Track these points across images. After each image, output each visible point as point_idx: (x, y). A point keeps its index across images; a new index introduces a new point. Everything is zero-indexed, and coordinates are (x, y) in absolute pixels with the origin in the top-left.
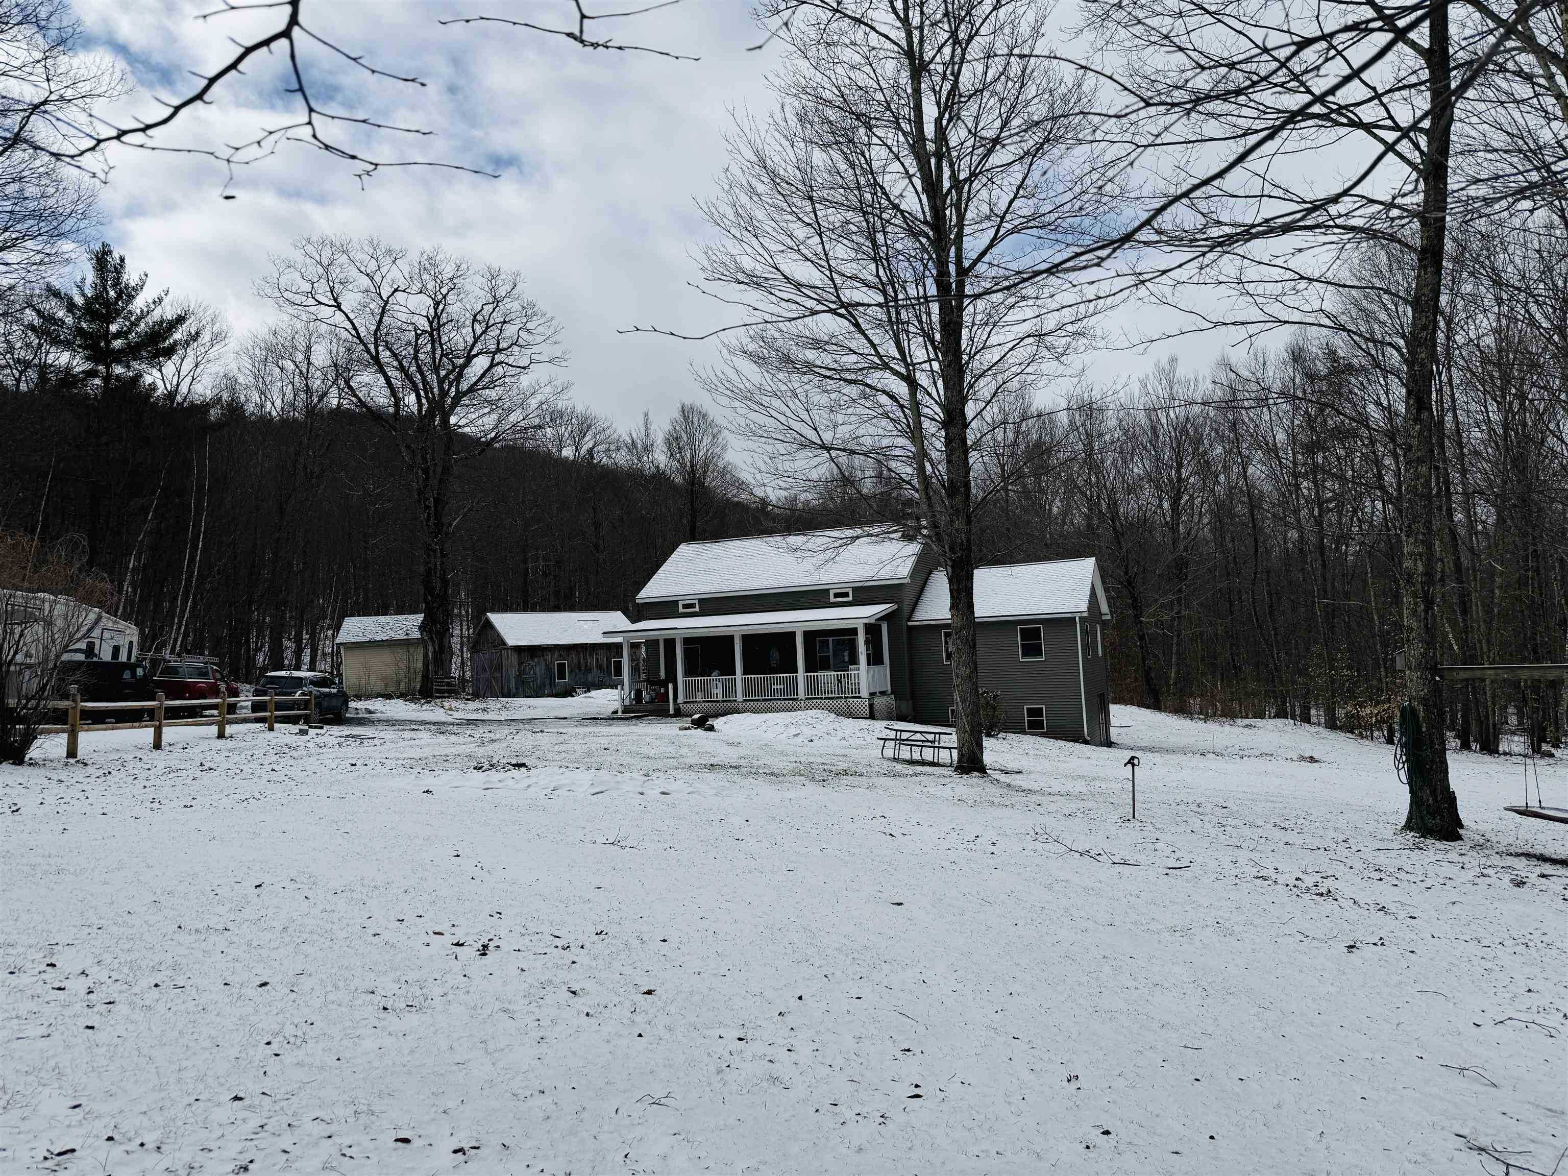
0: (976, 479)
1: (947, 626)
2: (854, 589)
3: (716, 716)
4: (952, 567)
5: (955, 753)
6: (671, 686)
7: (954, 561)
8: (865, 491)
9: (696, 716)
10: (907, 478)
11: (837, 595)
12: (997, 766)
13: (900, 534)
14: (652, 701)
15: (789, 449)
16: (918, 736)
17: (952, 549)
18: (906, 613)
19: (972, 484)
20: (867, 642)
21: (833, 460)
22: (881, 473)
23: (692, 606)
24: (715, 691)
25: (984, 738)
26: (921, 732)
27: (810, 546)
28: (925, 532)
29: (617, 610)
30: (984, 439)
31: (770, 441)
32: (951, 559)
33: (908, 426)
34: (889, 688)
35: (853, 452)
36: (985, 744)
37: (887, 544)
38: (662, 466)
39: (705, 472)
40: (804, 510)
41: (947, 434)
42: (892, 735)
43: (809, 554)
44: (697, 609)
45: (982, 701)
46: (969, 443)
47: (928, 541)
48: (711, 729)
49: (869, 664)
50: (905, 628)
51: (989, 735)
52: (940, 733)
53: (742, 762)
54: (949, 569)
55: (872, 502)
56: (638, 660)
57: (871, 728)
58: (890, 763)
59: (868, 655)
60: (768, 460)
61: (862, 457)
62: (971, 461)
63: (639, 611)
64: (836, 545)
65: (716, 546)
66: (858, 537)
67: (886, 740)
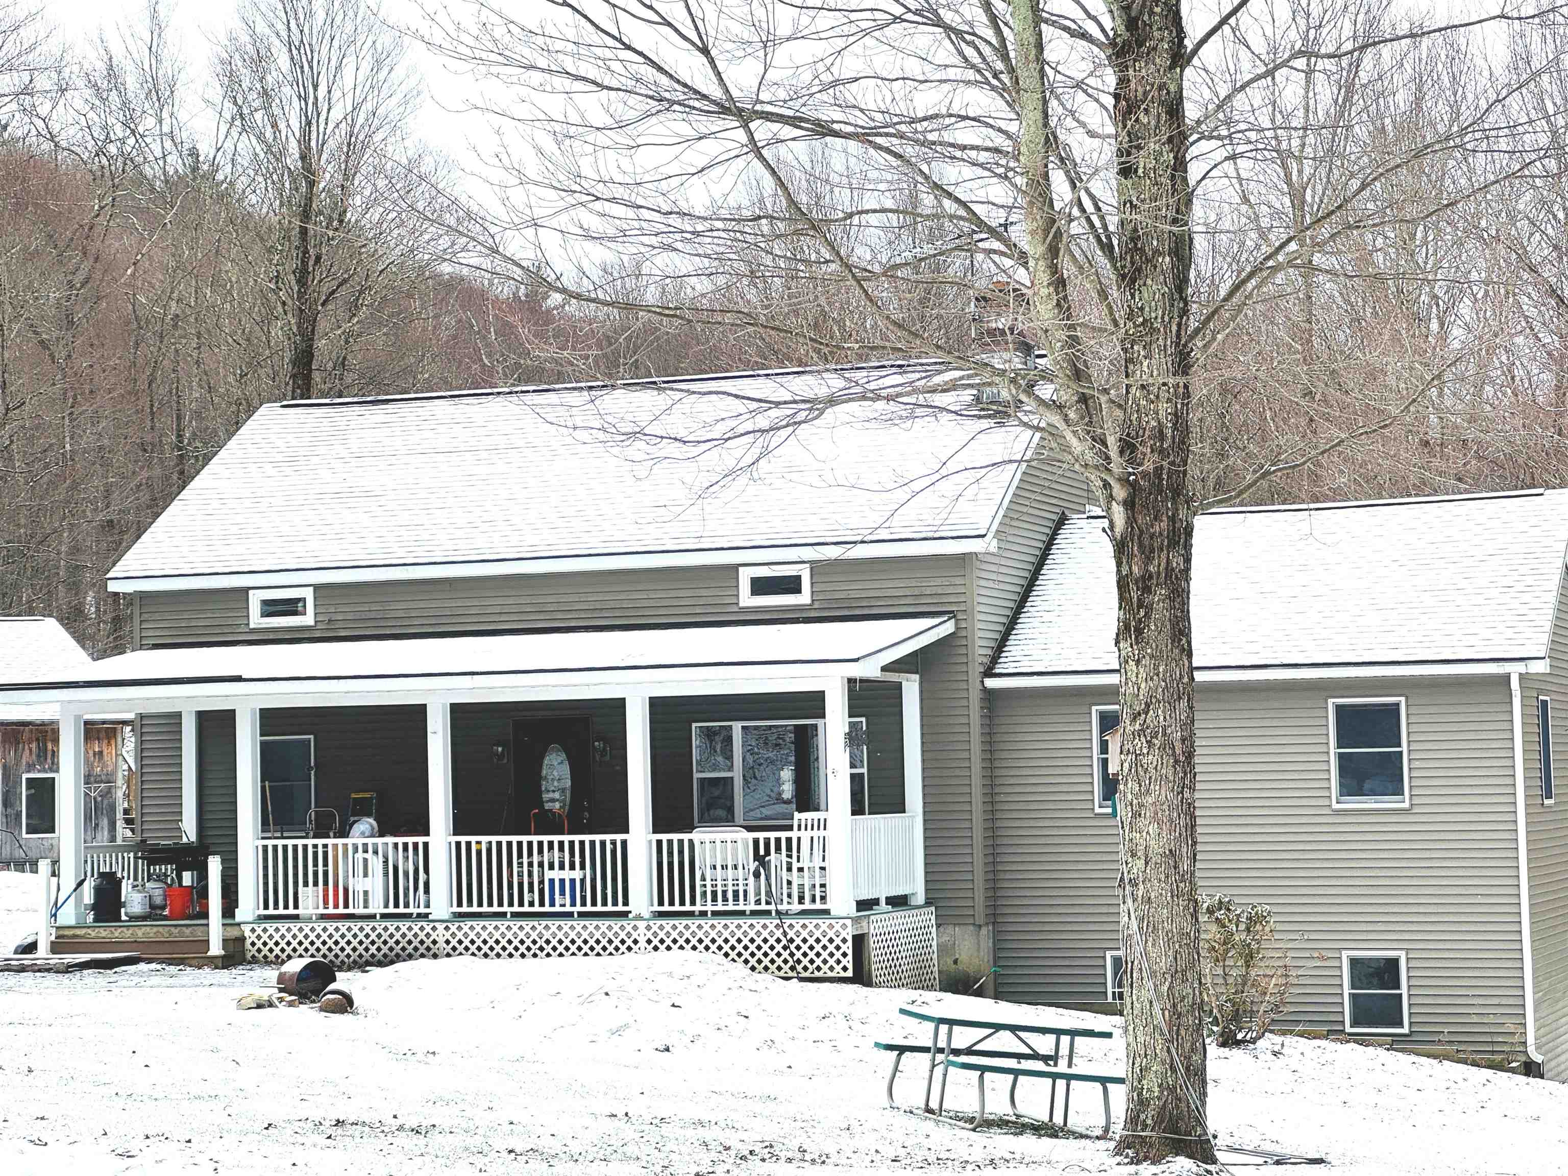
0: (1212, 232)
1: (1109, 693)
2: (816, 567)
3: (362, 965)
4: (1129, 504)
5: (1119, 1095)
6: (215, 865)
7: (1133, 487)
8: (861, 255)
9: (295, 966)
10: (995, 218)
11: (760, 586)
12: (1250, 1140)
13: (967, 396)
14: (153, 913)
15: (618, 109)
16: (1005, 1041)
17: (1128, 447)
18: (981, 649)
19: (1200, 244)
20: (853, 738)
21: (758, 152)
22: (914, 199)
23: (291, 607)
24: (358, 885)
25: (1213, 1050)
26: (1014, 1029)
27: (676, 424)
28: (1046, 391)
29: (47, 613)
30: (1240, 101)
31: (561, 82)
32: (1124, 480)
33: (1003, 52)
34: (917, 889)
35: (823, 130)
36: (1213, 1068)
37: (923, 426)
38: (205, 149)
39: (348, 176)
40: (664, 311)
41: (1123, 82)
42: (923, 1035)
43: (674, 449)
44: (308, 619)
45: (1211, 932)
46: (1191, 112)
47: (1055, 419)
48: (345, 1004)
49: (857, 809)
50: (975, 696)
51: (1228, 1041)
52: (1074, 1033)
53: (441, 1116)
54: (1119, 514)
55: (882, 291)
56: (110, 779)
57: (858, 1013)
58: (913, 1123)
59: (856, 779)
60: (548, 145)
61: (853, 146)
62: (1195, 171)
63: (117, 622)
64: (762, 422)
65: (377, 414)
66: (832, 401)
67: (902, 1050)
